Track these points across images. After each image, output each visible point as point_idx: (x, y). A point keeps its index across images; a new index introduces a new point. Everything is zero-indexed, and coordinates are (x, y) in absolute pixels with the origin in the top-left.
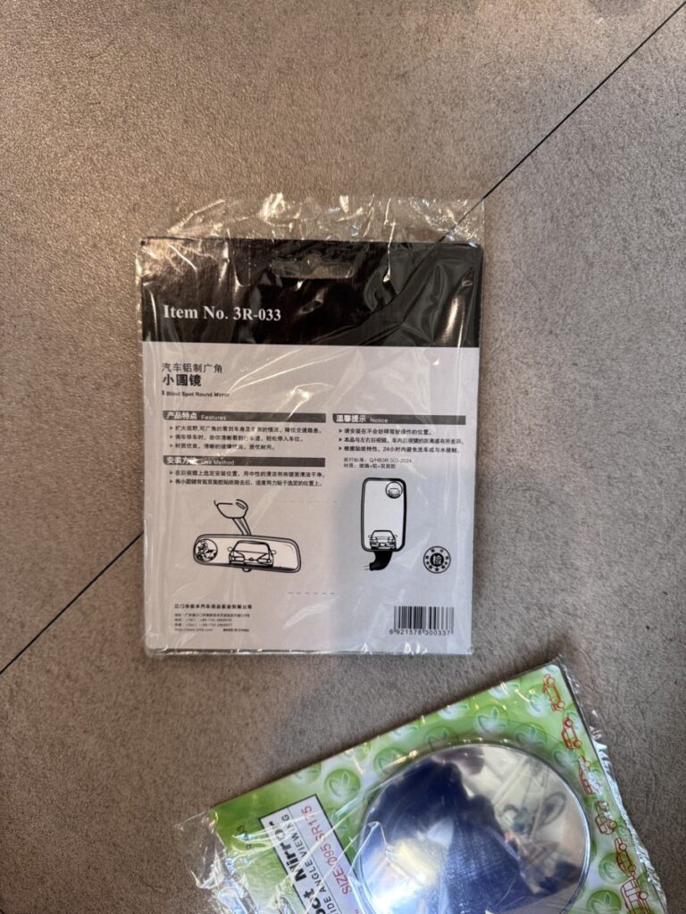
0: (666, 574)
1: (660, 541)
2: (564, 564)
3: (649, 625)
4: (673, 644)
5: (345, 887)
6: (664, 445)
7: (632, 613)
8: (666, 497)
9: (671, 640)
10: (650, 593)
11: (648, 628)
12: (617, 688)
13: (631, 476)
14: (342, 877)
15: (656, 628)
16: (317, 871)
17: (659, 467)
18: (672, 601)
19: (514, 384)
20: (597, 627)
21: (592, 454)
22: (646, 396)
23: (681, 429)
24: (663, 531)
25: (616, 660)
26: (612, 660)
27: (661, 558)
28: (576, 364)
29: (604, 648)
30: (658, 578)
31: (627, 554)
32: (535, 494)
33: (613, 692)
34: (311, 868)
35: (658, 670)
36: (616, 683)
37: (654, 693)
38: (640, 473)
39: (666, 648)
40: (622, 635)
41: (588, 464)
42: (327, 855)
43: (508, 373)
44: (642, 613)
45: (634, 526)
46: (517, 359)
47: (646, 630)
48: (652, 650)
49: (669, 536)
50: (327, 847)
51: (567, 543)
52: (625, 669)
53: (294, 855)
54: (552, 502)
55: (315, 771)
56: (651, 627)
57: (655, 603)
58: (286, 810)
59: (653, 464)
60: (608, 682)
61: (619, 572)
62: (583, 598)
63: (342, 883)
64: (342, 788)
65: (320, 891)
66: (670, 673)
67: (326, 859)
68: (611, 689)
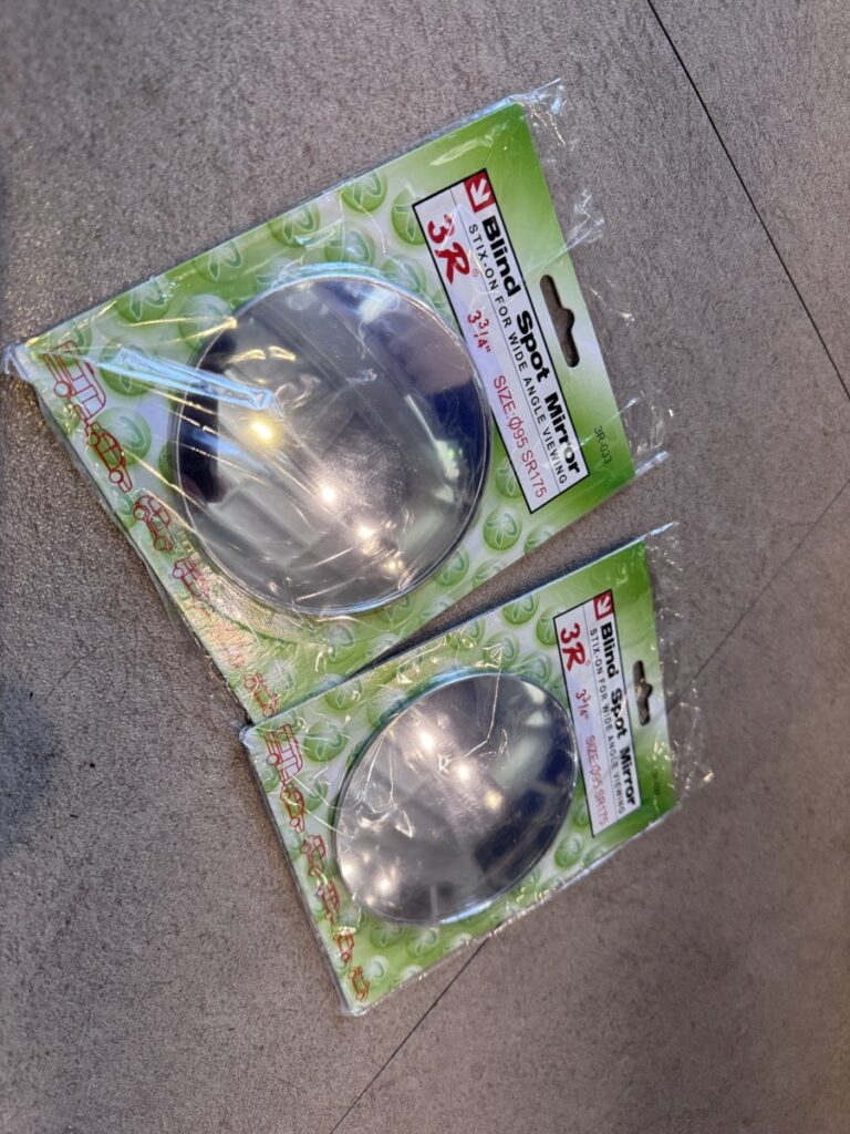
0: (77, 841)
1: (95, 880)
2: (224, 819)
3: (92, 770)
4: (47, 750)
5: (503, 387)
6: (108, 988)
7: (121, 781)
8: (95, 932)
9: (53, 755)
10: (97, 812)
11: (92, 765)
12: (127, 672)
13: (148, 943)
14: (506, 401)
15: (80, 767)
16: (533, 408)
17: (111, 963)
18: (59, 808)
19: (298, 988)
20: (171, 752)
21: (202, 950)
22: (140, 1029)
23: (86, 1012)
24: (91, 893)
25: (136, 712)
26: (141, 710)
27: (88, 860)
28: (230, 1030)
29: (155, 726)
30: (89, 834)
31: (139, 853)
32: (269, 888)
33: (134, 666)
34: (540, 412)
35: (66, 709)
36: (130, 680)
37: (65, 675)
38: (137, 949)
39: (59, 742)
40: (132, 748)
41: (205, 938)
42: (521, 433)
43: (304, 996)
44: (105, 783)
45: (135, 888)
46: (296, 1011)
47: (95, 761)
48: (80, 735)
49: (82, 888)
50: (521, 444)
51: (224, 845)
52: (119, 702)
53: (557, 429)
54: (247, 885)
55: (531, 543)
56: (87, 767)
57: (87, 800)
58: (562, 490)
59: (119, 964)
60: (142, 680)
61: (148, 828)
62: (195, 784)
63: (505, 393)
64: (503, 525)
65: (530, 379)
66: (44, 707)
67: (522, 426)
68: (138, 669)
